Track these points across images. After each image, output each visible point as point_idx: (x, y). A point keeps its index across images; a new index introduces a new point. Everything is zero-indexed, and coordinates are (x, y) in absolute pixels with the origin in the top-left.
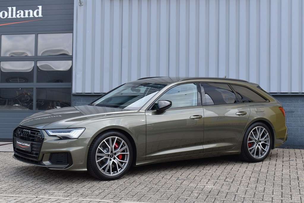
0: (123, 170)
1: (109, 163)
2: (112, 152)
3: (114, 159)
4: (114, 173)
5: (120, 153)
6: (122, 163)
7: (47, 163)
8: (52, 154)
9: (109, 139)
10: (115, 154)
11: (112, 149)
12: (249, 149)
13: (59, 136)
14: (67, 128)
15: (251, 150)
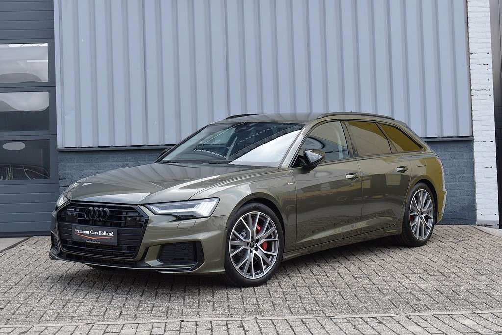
0: (270, 268)
1: (250, 257)
2: (252, 238)
3: (257, 249)
4: (257, 274)
5: (265, 240)
6: (268, 256)
7: (154, 263)
8: (164, 246)
9: (247, 216)
10: (257, 241)
11: (253, 232)
12: (412, 226)
13: (176, 214)
14: (189, 200)
15: (413, 227)
